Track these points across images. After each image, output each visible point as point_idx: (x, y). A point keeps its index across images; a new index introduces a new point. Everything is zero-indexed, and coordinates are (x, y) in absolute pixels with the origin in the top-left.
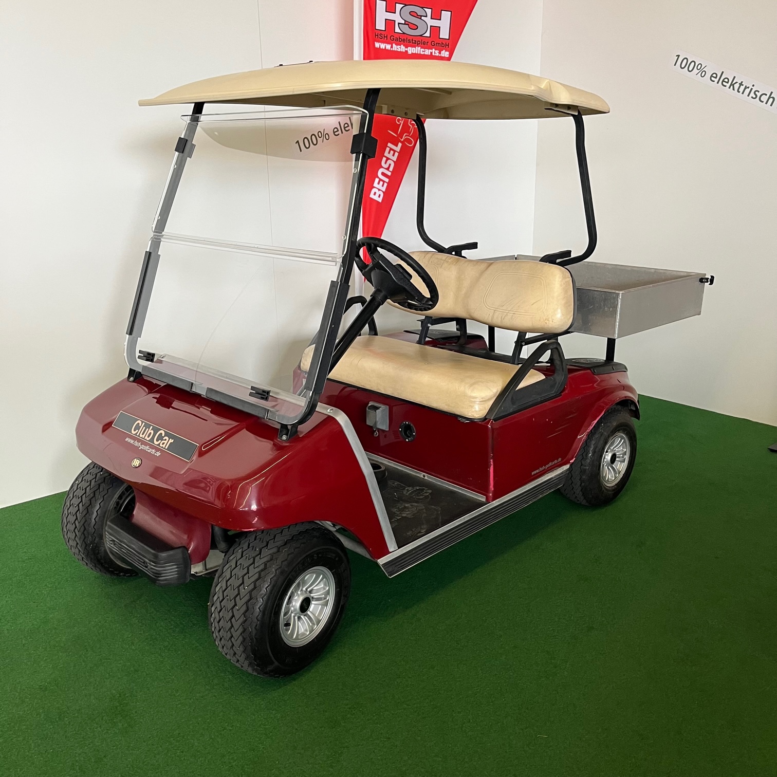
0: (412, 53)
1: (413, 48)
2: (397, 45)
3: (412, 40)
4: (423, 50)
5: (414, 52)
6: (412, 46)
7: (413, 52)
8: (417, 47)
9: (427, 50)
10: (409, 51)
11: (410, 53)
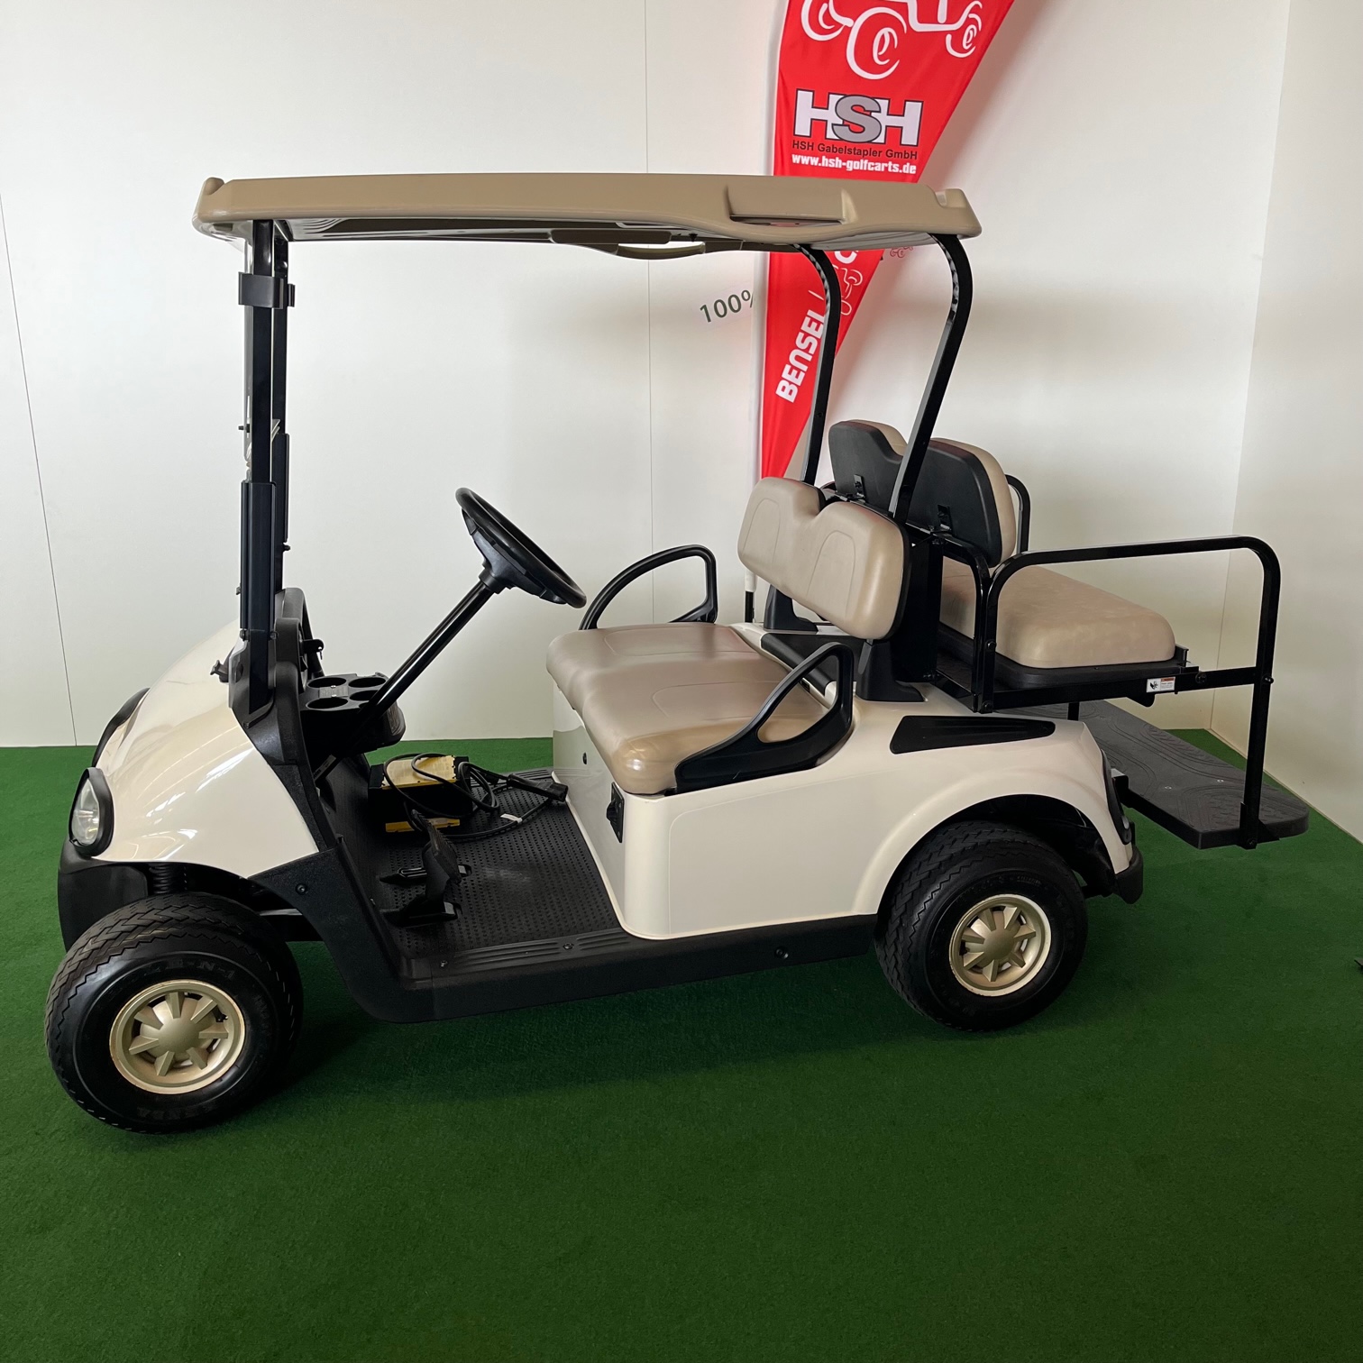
0: (854, 170)
1: (855, 162)
2: (828, 157)
3: (855, 149)
4: (873, 164)
5: (858, 168)
6: (854, 160)
7: (855, 168)
8: (862, 161)
9: (879, 164)
10: (848, 167)
11: (851, 169)
